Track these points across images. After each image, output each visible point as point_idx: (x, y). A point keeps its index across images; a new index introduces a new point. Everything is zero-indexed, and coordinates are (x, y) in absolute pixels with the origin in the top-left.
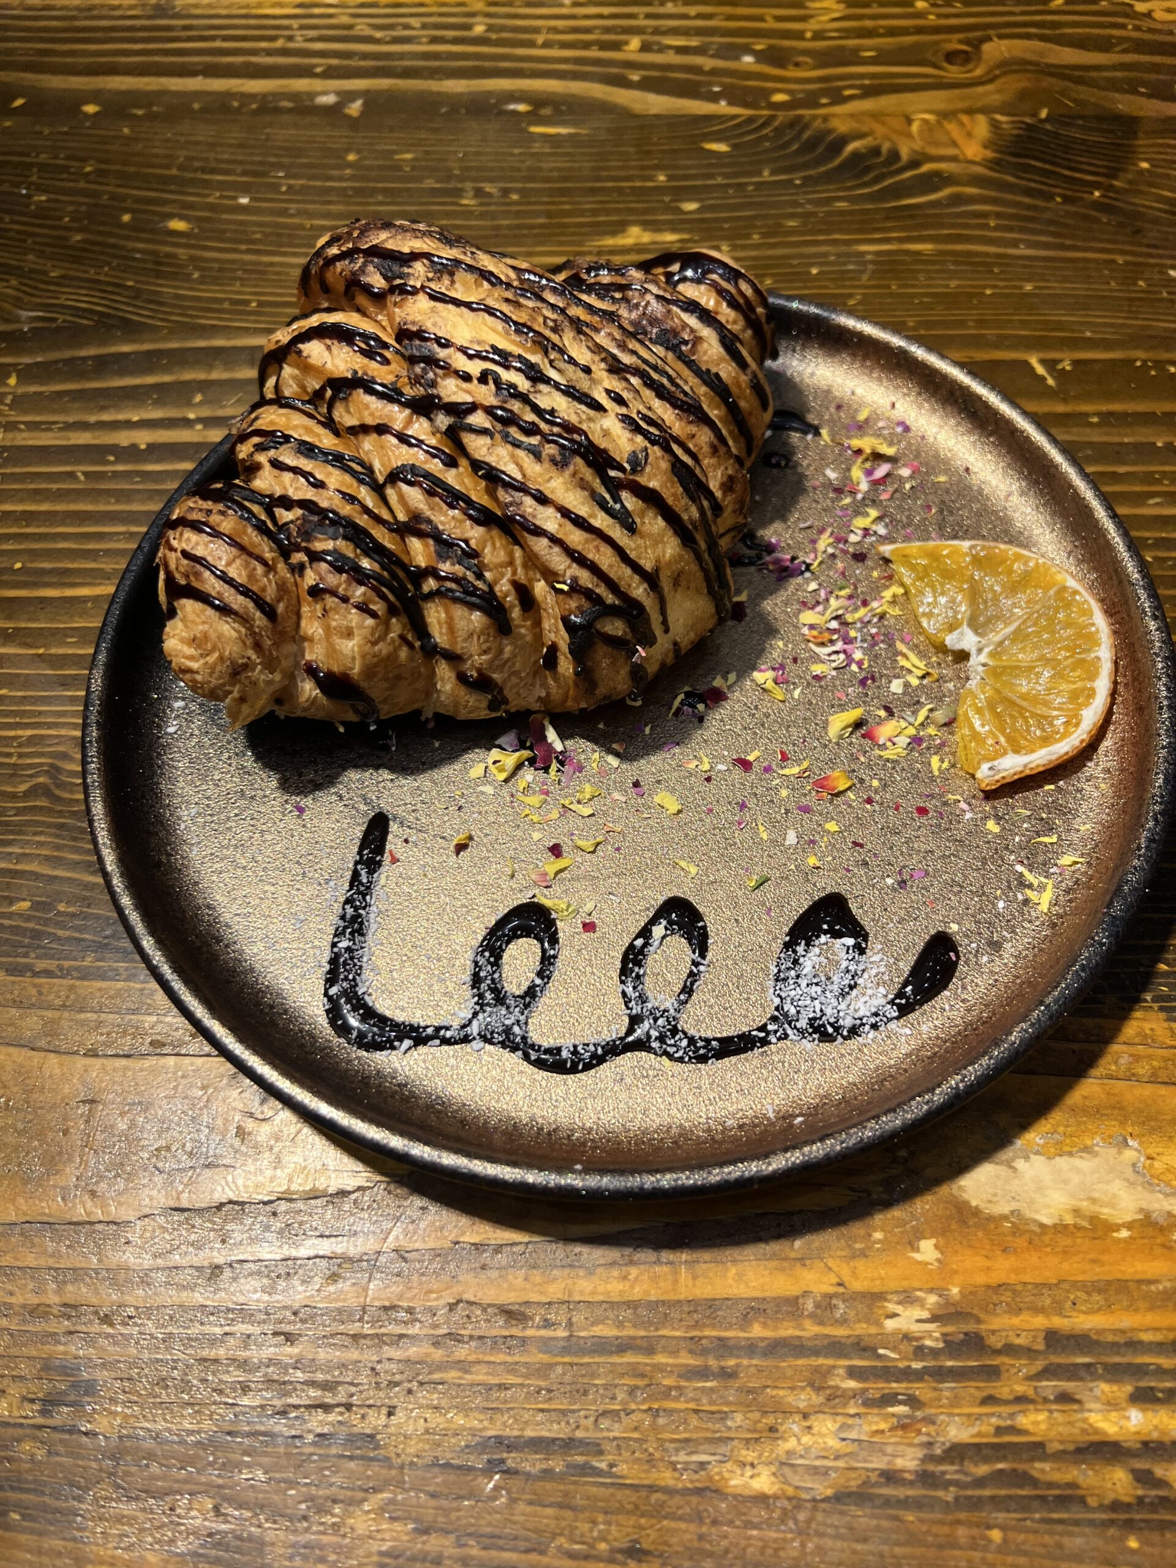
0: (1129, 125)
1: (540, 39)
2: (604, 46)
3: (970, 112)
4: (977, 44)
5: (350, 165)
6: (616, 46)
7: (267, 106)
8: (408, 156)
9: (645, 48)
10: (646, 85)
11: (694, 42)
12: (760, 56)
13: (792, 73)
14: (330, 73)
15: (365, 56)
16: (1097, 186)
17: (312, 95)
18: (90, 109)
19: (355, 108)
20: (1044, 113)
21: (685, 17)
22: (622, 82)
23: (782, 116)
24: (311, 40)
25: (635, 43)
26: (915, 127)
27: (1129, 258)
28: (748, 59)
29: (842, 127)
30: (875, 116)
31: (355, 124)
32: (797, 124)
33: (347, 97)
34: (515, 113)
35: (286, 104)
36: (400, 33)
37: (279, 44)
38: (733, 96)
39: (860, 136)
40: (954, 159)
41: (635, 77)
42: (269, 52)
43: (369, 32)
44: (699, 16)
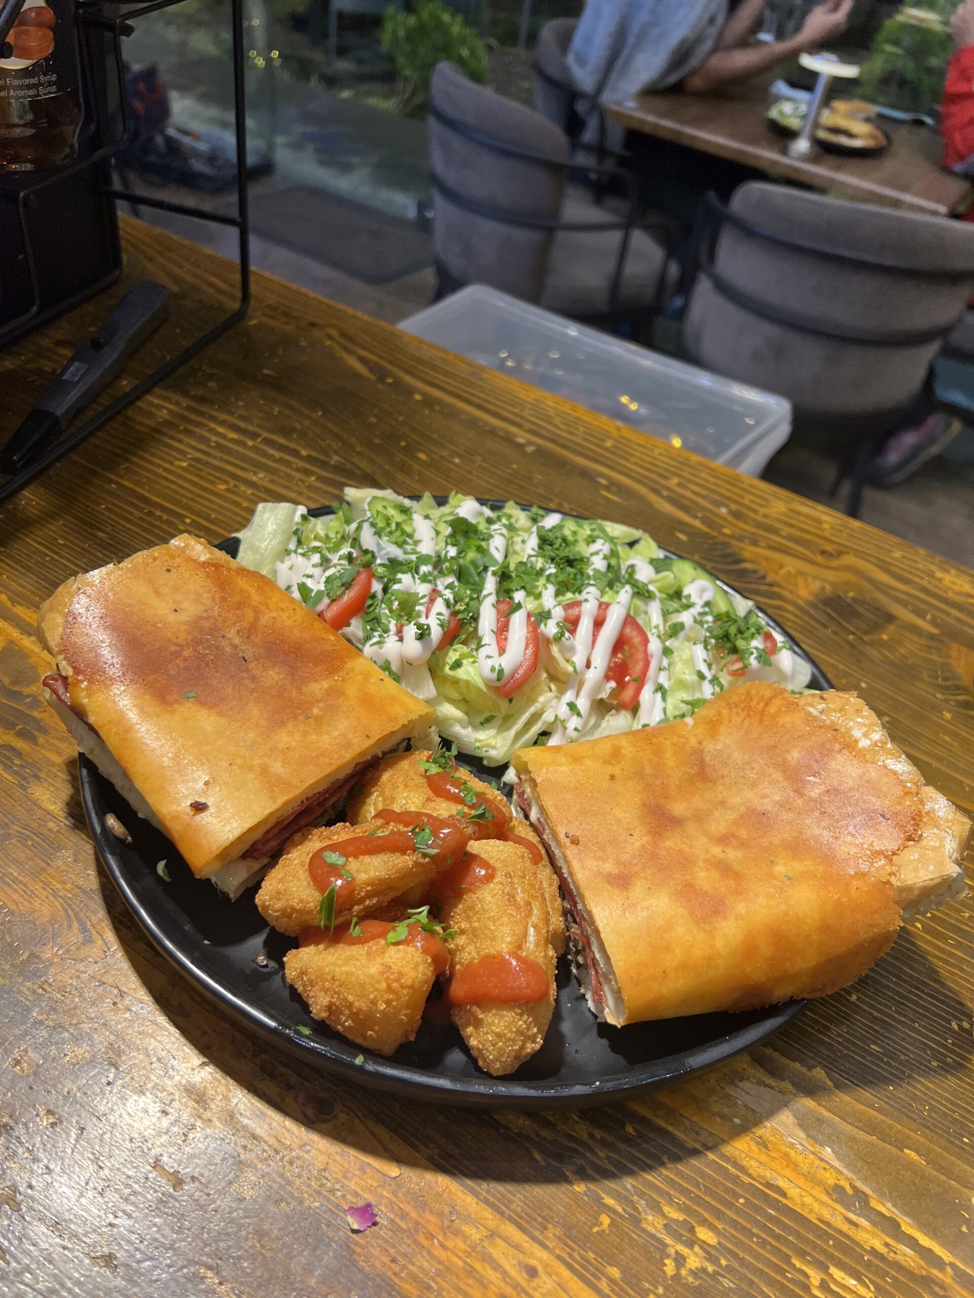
0: (890, 618)
1: (633, 460)
2: (660, 475)
3: (815, 577)
4: (840, 554)
5: (512, 469)
6: (665, 478)
7: (492, 432)
8: (540, 477)
9: (679, 485)
10: (669, 499)
11: (703, 492)
12: (731, 512)
13: (741, 525)
14: (530, 431)
15: (549, 431)
16: (853, 634)
17: (516, 436)
18: (418, 397)
19: (530, 449)
20: (851, 594)
21: (707, 481)
22: (657, 492)
23: (722, 539)
24: (532, 416)
25: (676, 480)
26: (782, 572)
27: (846, 669)
28: (723, 510)
29: (746, 555)
30: (767, 559)
31: (525, 454)
32: (727, 545)
33: (530, 443)
34: (600, 484)
35: (501, 434)
36: (572, 430)
37: (517, 410)
38: (704, 521)
39: (752, 562)
40: (792, 592)
41: (665, 493)
42: (509, 411)
43: (559, 424)
44: (715, 484)
